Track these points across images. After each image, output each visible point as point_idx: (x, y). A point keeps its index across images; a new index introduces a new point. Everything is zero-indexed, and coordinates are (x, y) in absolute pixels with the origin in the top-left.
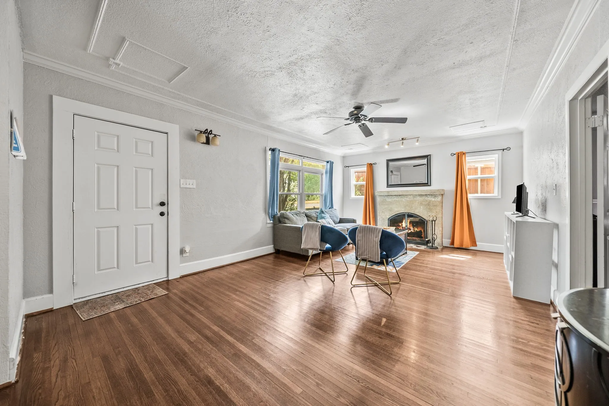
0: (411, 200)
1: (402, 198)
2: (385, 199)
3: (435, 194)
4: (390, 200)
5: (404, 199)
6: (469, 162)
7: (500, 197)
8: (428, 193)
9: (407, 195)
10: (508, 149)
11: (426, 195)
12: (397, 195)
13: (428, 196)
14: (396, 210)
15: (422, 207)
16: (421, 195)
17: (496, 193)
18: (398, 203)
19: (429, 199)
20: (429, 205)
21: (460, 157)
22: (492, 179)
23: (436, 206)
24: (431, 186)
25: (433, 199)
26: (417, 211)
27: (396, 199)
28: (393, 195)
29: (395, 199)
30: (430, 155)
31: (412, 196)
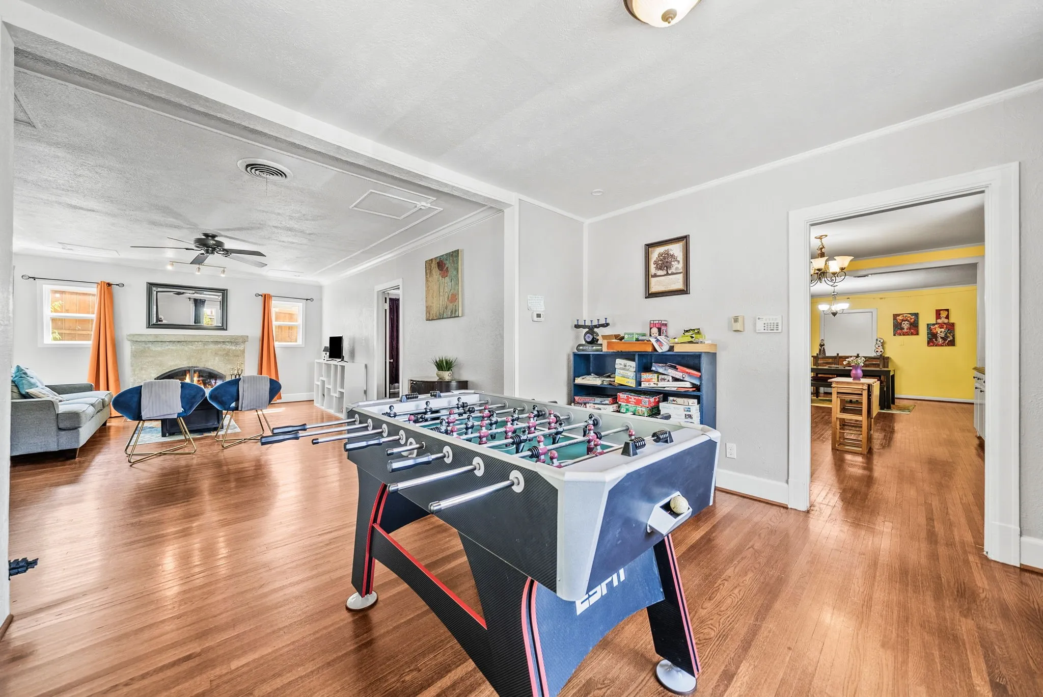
0: (200, 348)
1: (184, 345)
2: (149, 348)
3: (236, 341)
4: (159, 349)
5: (186, 348)
6: (276, 306)
7: (303, 346)
8: (228, 340)
9: (192, 341)
10: (311, 300)
11: (223, 342)
12: (175, 342)
13: (227, 343)
14: (172, 363)
15: (217, 358)
16: (217, 343)
17: (300, 342)
18: (175, 354)
19: (228, 347)
20: (227, 354)
21: (266, 298)
22: (297, 327)
23: (238, 356)
24: (226, 330)
25: (234, 348)
26: (210, 363)
27: (171, 347)
28: (165, 342)
29: (169, 347)
30: (227, 290)
31: (200, 343)
